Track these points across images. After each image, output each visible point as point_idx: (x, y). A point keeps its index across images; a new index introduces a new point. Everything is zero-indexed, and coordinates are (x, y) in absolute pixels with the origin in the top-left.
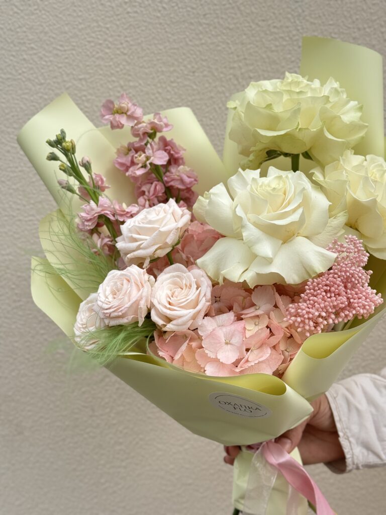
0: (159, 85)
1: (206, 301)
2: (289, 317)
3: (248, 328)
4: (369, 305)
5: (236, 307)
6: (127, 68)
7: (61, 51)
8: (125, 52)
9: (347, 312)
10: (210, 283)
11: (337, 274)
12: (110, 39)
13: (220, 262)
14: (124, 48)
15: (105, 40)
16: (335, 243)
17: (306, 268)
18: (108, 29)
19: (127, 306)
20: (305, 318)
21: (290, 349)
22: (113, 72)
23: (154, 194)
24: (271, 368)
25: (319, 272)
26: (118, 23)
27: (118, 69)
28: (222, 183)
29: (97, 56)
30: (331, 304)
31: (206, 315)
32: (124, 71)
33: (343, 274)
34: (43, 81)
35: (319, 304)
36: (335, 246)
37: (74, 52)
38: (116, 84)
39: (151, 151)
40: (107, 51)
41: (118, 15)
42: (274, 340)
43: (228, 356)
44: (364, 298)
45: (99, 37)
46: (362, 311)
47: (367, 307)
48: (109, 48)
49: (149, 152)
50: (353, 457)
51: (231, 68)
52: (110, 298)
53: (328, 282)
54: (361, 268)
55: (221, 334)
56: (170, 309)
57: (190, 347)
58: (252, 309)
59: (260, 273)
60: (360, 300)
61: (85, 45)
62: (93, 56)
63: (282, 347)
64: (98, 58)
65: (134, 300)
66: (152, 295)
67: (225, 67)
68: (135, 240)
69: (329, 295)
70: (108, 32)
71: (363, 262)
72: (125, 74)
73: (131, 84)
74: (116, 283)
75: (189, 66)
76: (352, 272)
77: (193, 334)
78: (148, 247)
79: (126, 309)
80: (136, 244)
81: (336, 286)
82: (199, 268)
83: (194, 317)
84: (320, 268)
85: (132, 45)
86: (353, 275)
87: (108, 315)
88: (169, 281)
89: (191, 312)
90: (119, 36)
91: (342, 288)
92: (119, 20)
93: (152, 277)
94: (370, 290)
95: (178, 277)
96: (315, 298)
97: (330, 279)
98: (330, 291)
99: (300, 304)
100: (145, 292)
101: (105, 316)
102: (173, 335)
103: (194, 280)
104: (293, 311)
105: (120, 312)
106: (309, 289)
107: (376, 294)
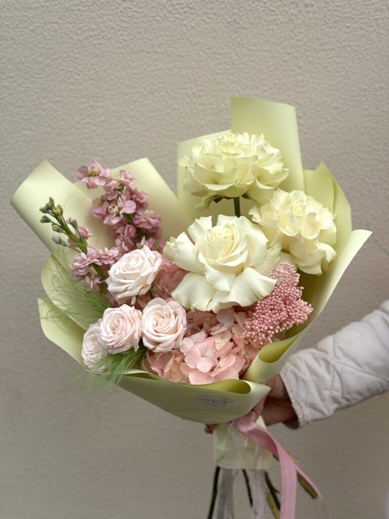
1: (184, 327)
2: (246, 332)
3: (216, 342)
4: (303, 316)
5: (206, 326)
6: (96, 91)
8: (93, 77)
9: (288, 323)
10: (184, 311)
11: (278, 295)
12: (79, 67)
13: (190, 294)
14: (92, 74)
15: (75, 68)
16: (274, 270)
17: (256, 294)
18: (76, 58)
19: (125, 339)
20: (258, 332)
21: (250, 352)
24: (236, 369)
25: (264, 296)
26: (85, 53)
27: (87, 92)
28: (184, 232)
29: (69, 81)
30: (276, 319)
31: (184, 337)
32: (93, 94)
33: (282, 295)
35: (267, 320)
36: (273, 273)
37: (48, 79)
40: (77, 77)
41: (85, 47)
42: (236, 350)
43: (204, 366)
44: (299, 310)
45: (70, 66)
46: (298, 321)
47: (302, 318)
48: (79, 75)
49: (120, 204)
50: (303, 417)
52: (111, 334)
53: (272, 303)
54: (295, 288)
55: (198, 350)
56: (157, 336)
57: (175, 361)
58: (217, 327)
59: (222, 302)
60: (296, 313)
61: (58, 73)
62: (65, 82)
63: (243, 353)
64: (70, 84)
65: (130, 334)
66: (142, 326)
68: (123, 284)
69: (274, 312)
70: (77, 61)
71: (295, 282)
72: (93, 96)
74: (113, 321)
76: (288, 292)
77: (176, 352)
78: (134, 288)
79: (125, 342)
80: (124, 287)
81: (278, 305)
82: (174, 300)
83: (176, 340)
84: (264, 292)
85: (98, 72)
86: (289, 294)
87: (111, 347)
88: (152, 313)
89: (173, 336)
90: (87, 64)
91: (283, 305)
92: (86, 51)
93: (139, 311)
94: (303, 303)
95: (160, 309)
96: (264, 316)
97: (273, 300)
98: (274, 309)
99: (253, 322)
100: (137, 325)
101: (109, 347)
102: (161, 355)
103: (172, 311)
104: (249, 327)
105: (121, 343)
106: (259, 309)
107: (308, 305)
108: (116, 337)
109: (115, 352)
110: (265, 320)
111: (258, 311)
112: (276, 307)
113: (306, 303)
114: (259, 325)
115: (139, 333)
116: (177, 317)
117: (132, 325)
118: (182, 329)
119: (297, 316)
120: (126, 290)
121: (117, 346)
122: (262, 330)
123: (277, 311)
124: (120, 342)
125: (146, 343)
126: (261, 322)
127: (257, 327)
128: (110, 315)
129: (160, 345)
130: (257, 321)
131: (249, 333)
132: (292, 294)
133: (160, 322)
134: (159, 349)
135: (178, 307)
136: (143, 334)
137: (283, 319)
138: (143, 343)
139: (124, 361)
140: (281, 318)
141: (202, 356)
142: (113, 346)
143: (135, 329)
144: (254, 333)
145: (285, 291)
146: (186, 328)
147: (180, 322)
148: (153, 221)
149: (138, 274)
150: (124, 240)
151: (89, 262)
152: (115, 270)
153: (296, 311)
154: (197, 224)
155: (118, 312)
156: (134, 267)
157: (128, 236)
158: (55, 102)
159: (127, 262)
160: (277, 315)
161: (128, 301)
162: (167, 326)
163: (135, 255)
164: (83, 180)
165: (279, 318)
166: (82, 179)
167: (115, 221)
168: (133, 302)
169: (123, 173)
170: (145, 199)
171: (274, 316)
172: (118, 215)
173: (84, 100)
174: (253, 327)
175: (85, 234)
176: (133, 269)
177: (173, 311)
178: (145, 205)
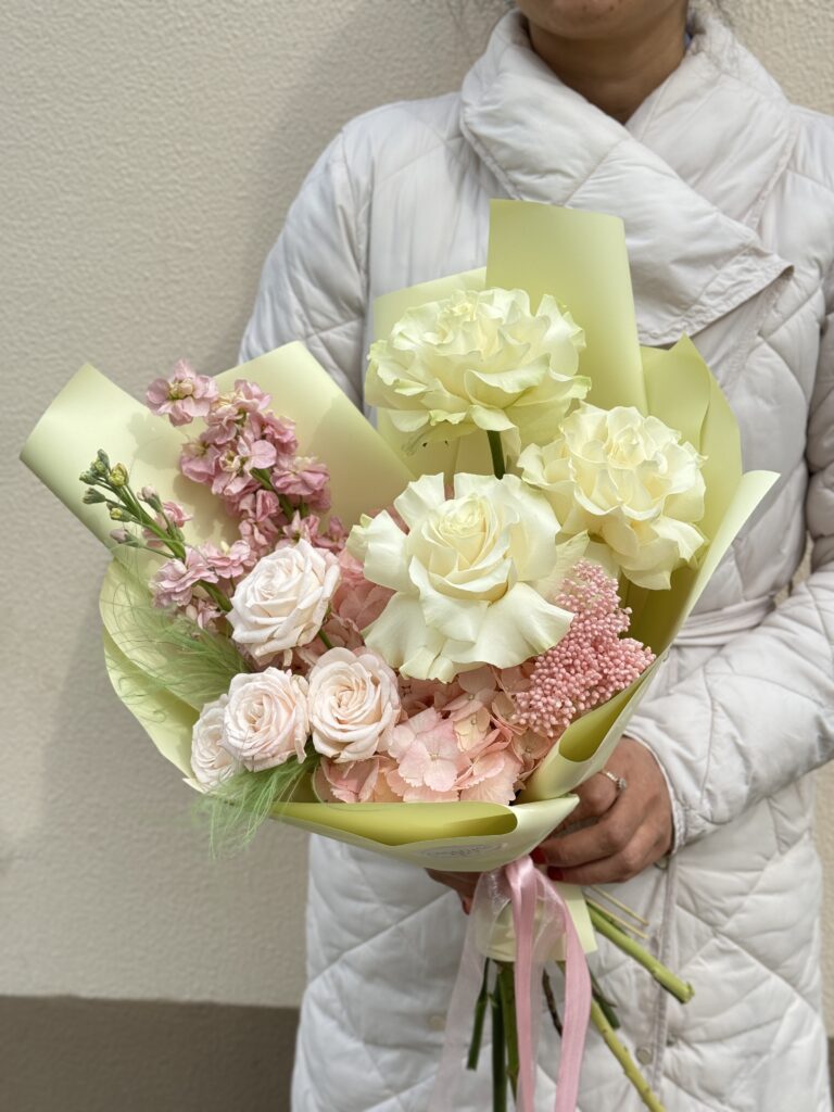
2: (519, 713)
5: (438, 698)
11: (581, 637)
13: (400, 639)
17: (529, 642)
19: (277, 742)
20: (542, 713)
25: (547, 647)
28: (385, 512)
30: (578, 684)
31: (397, 725)
35: (560, 688)
43: (439, 778)
44: (623, 664)
54: (613, 615)
55: (423, 748)
57: (381, 776)
58: (462, 701)
59: (460, 662)
60: (618, 670)
65: (286, 731)
68: (266, 626)
69: (573, 671)
71: (612, 602)
74: (250, 703)
77: (381, 759)
78: (289, 633)
79: (276, 748)
80: (266, 633)
81: (582, 656)
82: (371, 651)
83: (381, 735)
84: (548, 639)
86: (603, 632)
87: (250, 758)
88: (329, 681)
89: (375, 728)
91: (591, 656)
93: (301, 678)
94: (633, 644)
95: (342, 672)
96: (553, 681)
98: (573, 665)
99: (532, 693)
100: (300, 715)
101: (245, 760)
102: (351, 767)
103: (368, 675)
104: (524, 704)
105: (270, 751)
106: (543, 667)
107: (643, 649)
108: (258, 739)
109: (258, 768)
110: (555, 689)
111: (541, 671)
112: (577, 662)
113: (641, 644)
114: (544, 700)
115: (305, 725)
116: (379, 687)
117: (290, 712)
118: (391, 712)
119: (619, 677)
120: (271, 638)
121: (263, 756)
122: (550, 709)
123: (579, 668)
124: (268, 749)
125: (320, 746)
126: (548, 692)
127: (540, 704)
128: (244, 692)
129: (350, 748)
130: (539, 691)
131: (525, 715)
132: (608, 632)
133: (344, 700)
134: (345, 756)
135: (380, 667)
136: (312, 728)
137: (592, 683)
138: (313, 746)
140: (587, 682)
141: (433, 759)
142: (253, 757)
143: (295, 720)
144: (534, 717)
145: (594, 626)
146: (398, 711)
147: (385, 699)
148: (314, 479)
149: (293, 604)
150: (256, 523)
151: (191, 579)
152: (245, 596)
153: (617, 666)
154: (412, 492)
155: (258, 684)
156: (283, 590)
157: (263, 513)
159: (267, 577)
160: (579, 675)
161: (276, 660)
162: (360, 708)
163: (282, 561)
164: (162, 409)
165: (583, 681)
166: (160, 405)
167: (236, 487)
168: (287, 662)
169: (242, 386)
170: (291, 434)
171: (573, 679)
172: (241, 474)
174: (532, 702)
175: (176, 517)
176: (281, 595)
177: (370, 675)
178: (293, 446)
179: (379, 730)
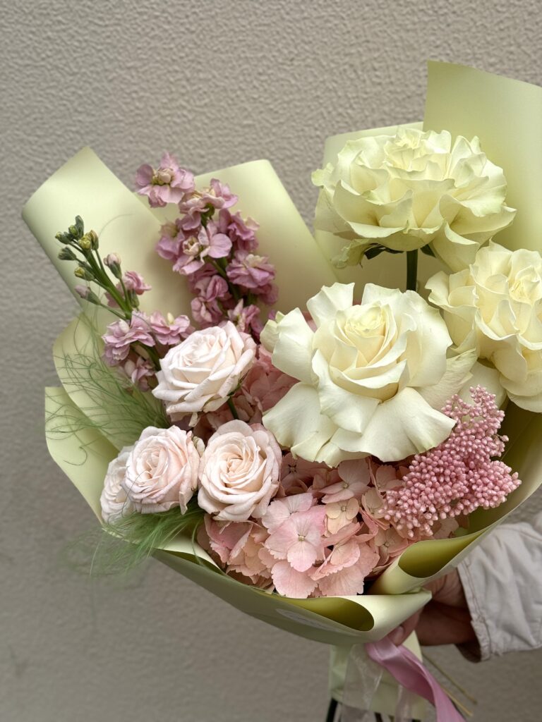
0: (241, 78)
1: (274, 483)
2: (386, 508)
3: (331, 516)
4: (497, 496)
5: (318, 482)
6: (195, 52)
7: (100, 26)
8: (193, 29)
9: (467, 503)
10: (280, 452)
11: (455, 449)
12: (170, 10)
13: (294, 423)
14: (191, 23)
15: (164, 11)
16: (455, 401)
17: (412, 442)
19: (164, 491)
20: (406, 514)
21: (391, 542)
22: (174, 57)
23: (213, 295)
24: (362, 572)
25: (428, 447)
27: (183, 55)
28: (297, 309)
29: (153, 33)
30: (444, 494)
31: (272, 500)
32: (191, 58)
33: (463, 450)
34: (76, 70)
35: (427, 495)
36: (453, 407)
38: (180, 76)
39: (206, 239)
40: (166, 27)
42: (365, 537)
43: (301, 558)
44: (491, 484)
46: (487, 504)
47: (495, 499)
48: (169, 23)
49: (203, 239)
50: (490, 646)
51: (346, 55)
52: (143, 478)
53: (441, 462)
54: (490, 439)
55: (293, 529)
56: (225, 493)
57: (251, 539)
58: (336, 488)
59: (346, 450)
60: (486, 489)
61: (135, 19)
62: (147, 34)
64: (152, 38)
65: (174, 483)
66: (200, 470)
67: (338, 53)
68: (179, 389)
69: (442, 480)
71: (493, 428)
72: (192, 61)
73: (201, 75)
74: (149, 453)
75: (286, 51)
76: (476, 446)
77: (254, 522)
78: (196, 399)
79: (162, 497)
80: (179, 394)
81: (452, 467)
82: (265, 430)
83: (258, 503)
84: (429, 440)
85: (202, 19)
86: (477, 450)
87: (139, 501)
88: (223, 448)
89: (252, 497)
91: (461, 470)
93: (201, 441)
94: (503, 467)
95: (236, 442)
96: (422, 486)
97: (444, 457)
98: (443, 474)
99: (401, 493)
100: (188, 471)
101: (134, 502)
102: (227, 525)
103: (257, 449)
104: (391, 501)
105: (156, 498)
106: (415, 471)
107: (511, 474)
108: (149, 486)
109: (145, 511)
110: (423, 493)
111: (413, 474)
112: (448, 472)
113: (509, 469)
114: (410, 502)
115: (191, 481)
116: (265, 461)
117: (181, 466)
118: (269, 487)
119: (486, 495)
120: (181, 400)
121: (149, 501)
122: (415, 511)
123: (448, 479)
124: (154, 496)
125: (203, 503)
126: (414, 495)
127: (406, 505)
128: (148, 443)
129: (229, 509)
130: (408, 492)
131: (391, 512)
132: (482, 452)
133: (233, 466)
134: (224, 515)
135: (269, 445)
136: (199, 485)
137: (458, 495)
138: (197, 501)
139: (158, 528)
140: (454, 494)
141: (300, 540)
142: (142, 500)
143: (183, 476)
144: (398, 515)
145: (470, 443)
146: (275, 486)
147: (268, 472)
149: (207, 374)
151: (131, 338)
152: (171, 361)
153: (486, 485)
154: (324, 295)
155: (160, 439)
156: (201, 361)
158: (129, 68)
159: (194, 347)
160: (447, 487)
161: (183, 421)
162: (245, 476)
163: (209, 337)
164: (143, 191)
165: (450, 493)
166: (142, 187)
167: (191, 269)
168: (193, 422)
169: (215, 184)
170: (252, 234)
171: (441, 489)
173: (176, 68)
174: (399, 502)
176: (198, 365)
177: (259, 449)
179: (255, 499)
